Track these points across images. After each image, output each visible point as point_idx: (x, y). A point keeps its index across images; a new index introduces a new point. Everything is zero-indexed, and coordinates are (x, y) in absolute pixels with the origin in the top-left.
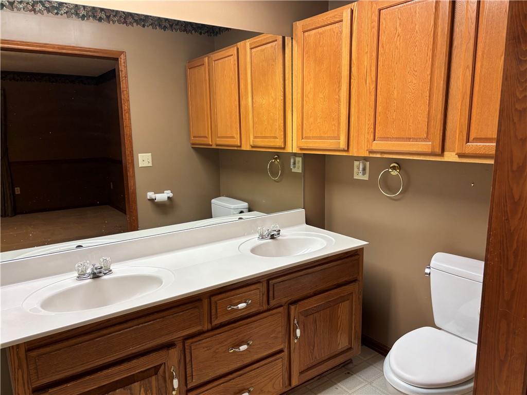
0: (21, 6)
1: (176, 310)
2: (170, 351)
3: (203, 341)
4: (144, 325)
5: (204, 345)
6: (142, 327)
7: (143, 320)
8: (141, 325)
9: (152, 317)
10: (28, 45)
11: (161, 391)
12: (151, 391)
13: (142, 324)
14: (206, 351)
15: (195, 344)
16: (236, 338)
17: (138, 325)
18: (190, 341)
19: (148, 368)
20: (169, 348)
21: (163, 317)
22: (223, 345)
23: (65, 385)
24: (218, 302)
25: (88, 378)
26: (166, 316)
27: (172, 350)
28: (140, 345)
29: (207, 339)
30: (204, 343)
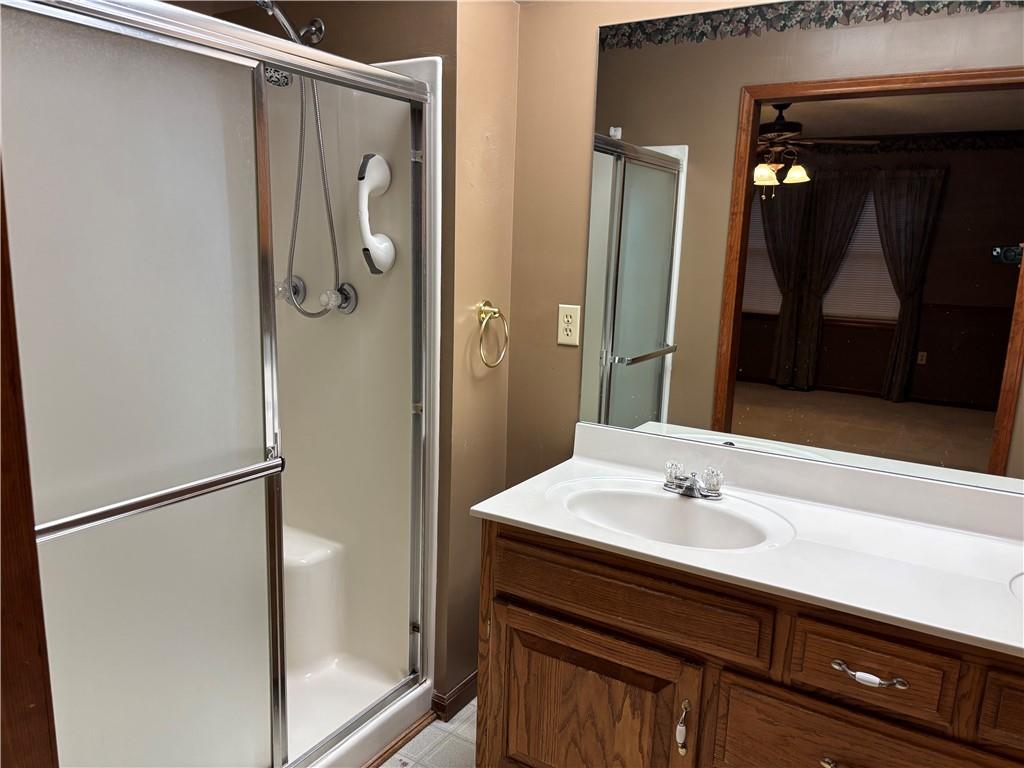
0: (864, 13)
1: (712, 597)
2: (685, 669)
3: (759, 696)
4: (647, 590)
5: (761, 706)
6: (644, 592)
7: (648, 581)
8: (643, 589)
9: (664, 586)
10: (860, 85)
11: (659, 729)
12: (642, 715)
13: (646, 587)
14: (763, 720)
15: (742, 690)
16: (848, 746)
17: (640, 586)
18: (733, 677)
19: (643, 670)
20: (686, 661)
21: (684, 598)
22: (807, 737)
23: (527, 612)
24: (809, 635)
25: (555, 621)
26: (689, 599)
27: (691, 669)
28: (636, 621)
29: (770, 699)
30: (760, 701)
